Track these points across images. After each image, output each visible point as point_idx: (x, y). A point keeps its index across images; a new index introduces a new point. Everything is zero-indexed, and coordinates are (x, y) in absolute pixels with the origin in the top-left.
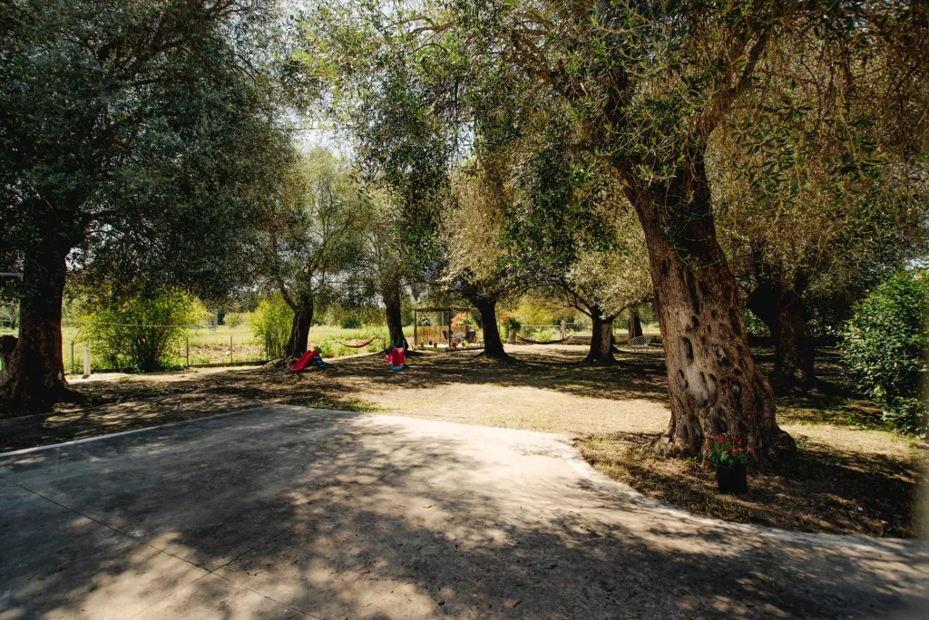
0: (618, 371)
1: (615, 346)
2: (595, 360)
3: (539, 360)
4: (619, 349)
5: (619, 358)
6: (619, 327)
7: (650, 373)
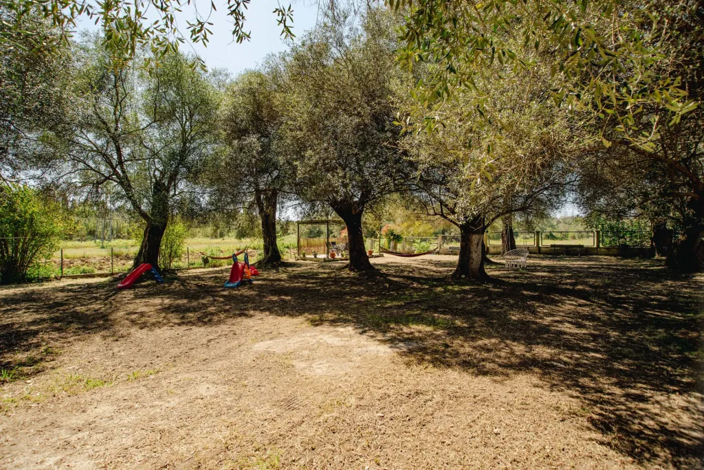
0: (490, 294)
1: (488, 256)
2: (463, 276)
3: (406, 274)
4: (492, 260)
5: (491, 272)
6: (494, 239)
7: (533, 298)
